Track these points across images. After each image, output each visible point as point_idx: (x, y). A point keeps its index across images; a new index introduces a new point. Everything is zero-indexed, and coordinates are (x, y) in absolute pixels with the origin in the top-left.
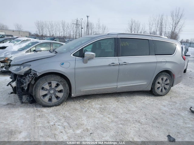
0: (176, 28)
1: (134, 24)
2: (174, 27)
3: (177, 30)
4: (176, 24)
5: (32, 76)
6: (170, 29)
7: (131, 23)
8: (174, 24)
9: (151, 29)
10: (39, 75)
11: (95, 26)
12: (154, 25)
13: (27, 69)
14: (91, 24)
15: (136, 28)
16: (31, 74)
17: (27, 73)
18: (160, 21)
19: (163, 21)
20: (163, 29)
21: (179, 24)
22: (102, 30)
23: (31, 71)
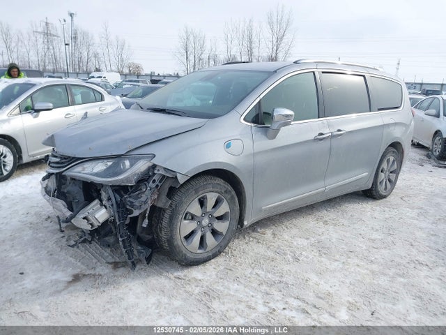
0: (280, 49)
1: (191, 38)
2: (275, 47)
3: (281, 53)
4: (279, 40)
5: (157, 185)
6: (267, 50)
7: (184, 34)
8: (275, 40)
9: (229, 50)
10: (181, 180)
11: (97, 40)
12: (236, 42)
13: (142, 166)
14: (85, 34)
15: (198, 48)
16: (154, 181)
17: (144, 179)
18: (246, 31)
19: (254, 34)
20: (253, 50)
21: (285, 40)
22: (115, 49)
23: (156, 172)
